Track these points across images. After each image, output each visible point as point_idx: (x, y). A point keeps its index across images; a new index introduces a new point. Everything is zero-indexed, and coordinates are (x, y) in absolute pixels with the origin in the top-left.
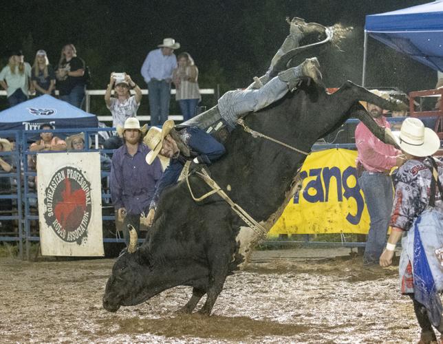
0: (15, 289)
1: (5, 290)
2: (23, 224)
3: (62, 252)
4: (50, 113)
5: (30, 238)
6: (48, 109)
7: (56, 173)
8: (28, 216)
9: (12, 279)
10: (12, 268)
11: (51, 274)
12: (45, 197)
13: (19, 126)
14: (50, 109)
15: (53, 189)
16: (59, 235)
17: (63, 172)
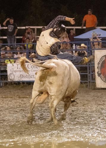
0: (87, 100)
1: (83, 100)
2: (89, 76)
3: (104, 86)
4: (99, 35)
5: (91, 81)
6: (99, 33)
7: (102, 57)
8: (91, 73)
9: (85, 96)
10: (85, 92)
11: (99, 94)
12: (98, 66)
13: (88, 40)
14: (100, 34)
15: (101, 63)
16: (102, 80)
17: (104, 57)
